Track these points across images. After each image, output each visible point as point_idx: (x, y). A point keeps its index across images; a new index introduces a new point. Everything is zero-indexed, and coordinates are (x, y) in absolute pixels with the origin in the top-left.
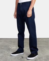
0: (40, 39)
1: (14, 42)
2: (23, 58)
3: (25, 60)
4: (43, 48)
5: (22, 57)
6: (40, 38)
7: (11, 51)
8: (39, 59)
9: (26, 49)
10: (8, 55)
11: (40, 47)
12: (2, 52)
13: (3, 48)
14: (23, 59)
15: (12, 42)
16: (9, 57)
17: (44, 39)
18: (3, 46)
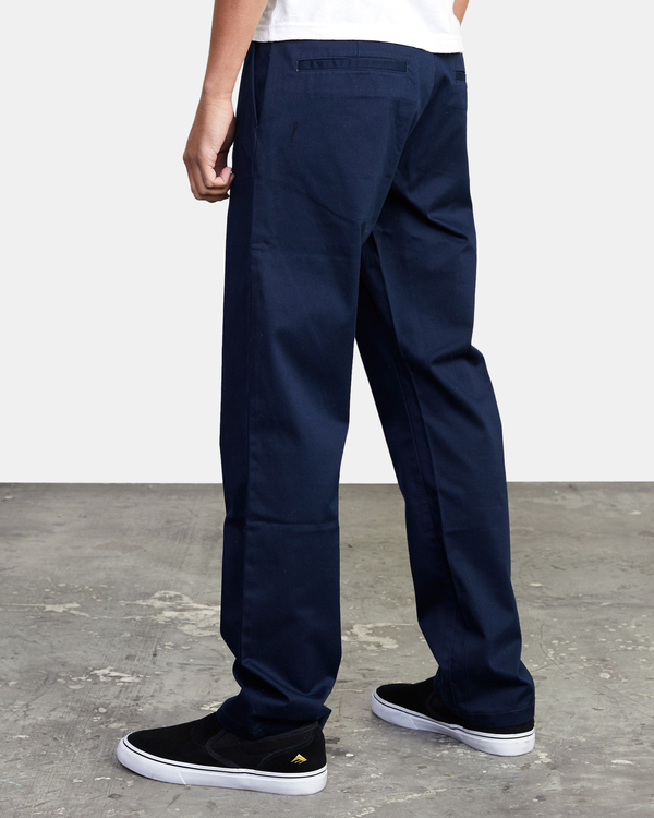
0: (574, 501)
3: (361, 781)
4: (615, 622)
5: (332, 747)
6: (572, 487)
7: (177, 658)
8: (553, 767)
9: (375, 631)
11: (574, 601)
12: (50, 678)
13: (66, 618)
14: (335, 770)
15: (183, 535)
17: (625, 499)
18: (65, 593)
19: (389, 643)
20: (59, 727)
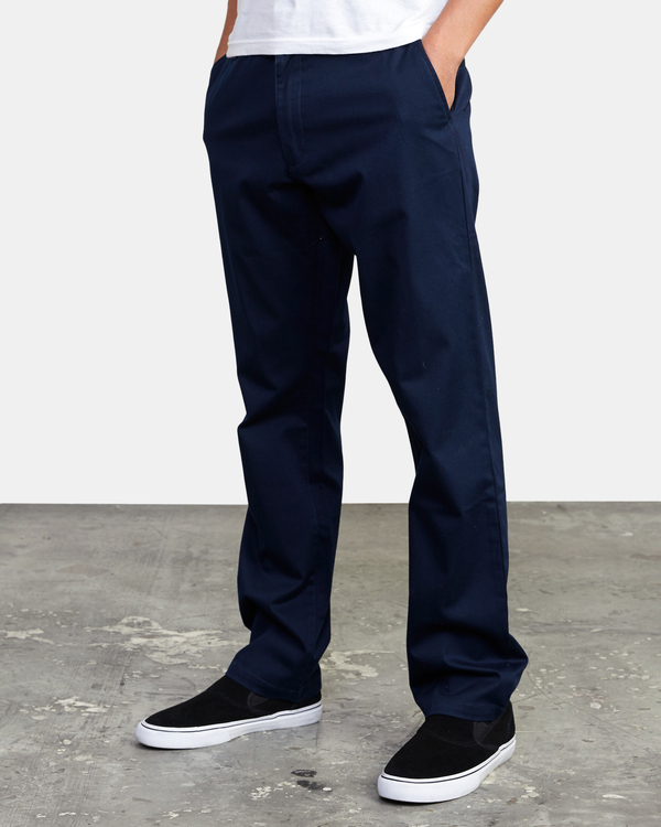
0: (563, 522)
1: (188, 559)
2: (315, 787)
3: (339, 817)
4: (606, 650)
5: (308, 781)
6: (561, 507)
7: (147, 687)
8: (541, 801)
9: (354, 659)
10: (98, 750)
11: (563, 627)
12: (12, 709)
13: (29, 646)
14: (312, 805)
15: (152, 557)
16: (113, 768)
17: (616, 520)
18: (29, 618)
19: (368, 672)
20: (22, 760)
